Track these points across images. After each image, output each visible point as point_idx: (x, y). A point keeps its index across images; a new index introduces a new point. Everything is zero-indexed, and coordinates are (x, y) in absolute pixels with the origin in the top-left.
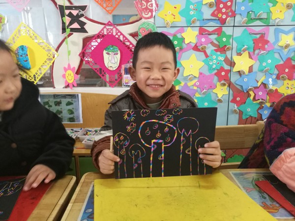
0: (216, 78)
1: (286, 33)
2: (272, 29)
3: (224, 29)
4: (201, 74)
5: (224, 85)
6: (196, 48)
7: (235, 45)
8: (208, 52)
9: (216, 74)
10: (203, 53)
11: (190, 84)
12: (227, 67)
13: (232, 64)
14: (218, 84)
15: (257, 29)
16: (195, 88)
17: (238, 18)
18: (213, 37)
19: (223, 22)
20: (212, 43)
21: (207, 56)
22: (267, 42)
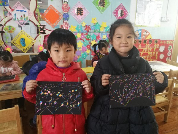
0: (87, 48)
1: (104, 35)
2: (101, 33)
3: (88, 33)
4: (82, 47)
5: (89, 50)
6: (81, 39)
7: (91, 38)
8: (84, 40)
9: (87, 47)
10: (83, 41)
11: (80, 50)
12: (89, 45)
13: (91, 44)
14: (87, 50)
15: (97, 34)
16: (81, 51)
17: (92, 30)
18: (85, 36)
19: (88, 31)
20: (85, 38)
21: (84, 41)
22: (100, 37)
